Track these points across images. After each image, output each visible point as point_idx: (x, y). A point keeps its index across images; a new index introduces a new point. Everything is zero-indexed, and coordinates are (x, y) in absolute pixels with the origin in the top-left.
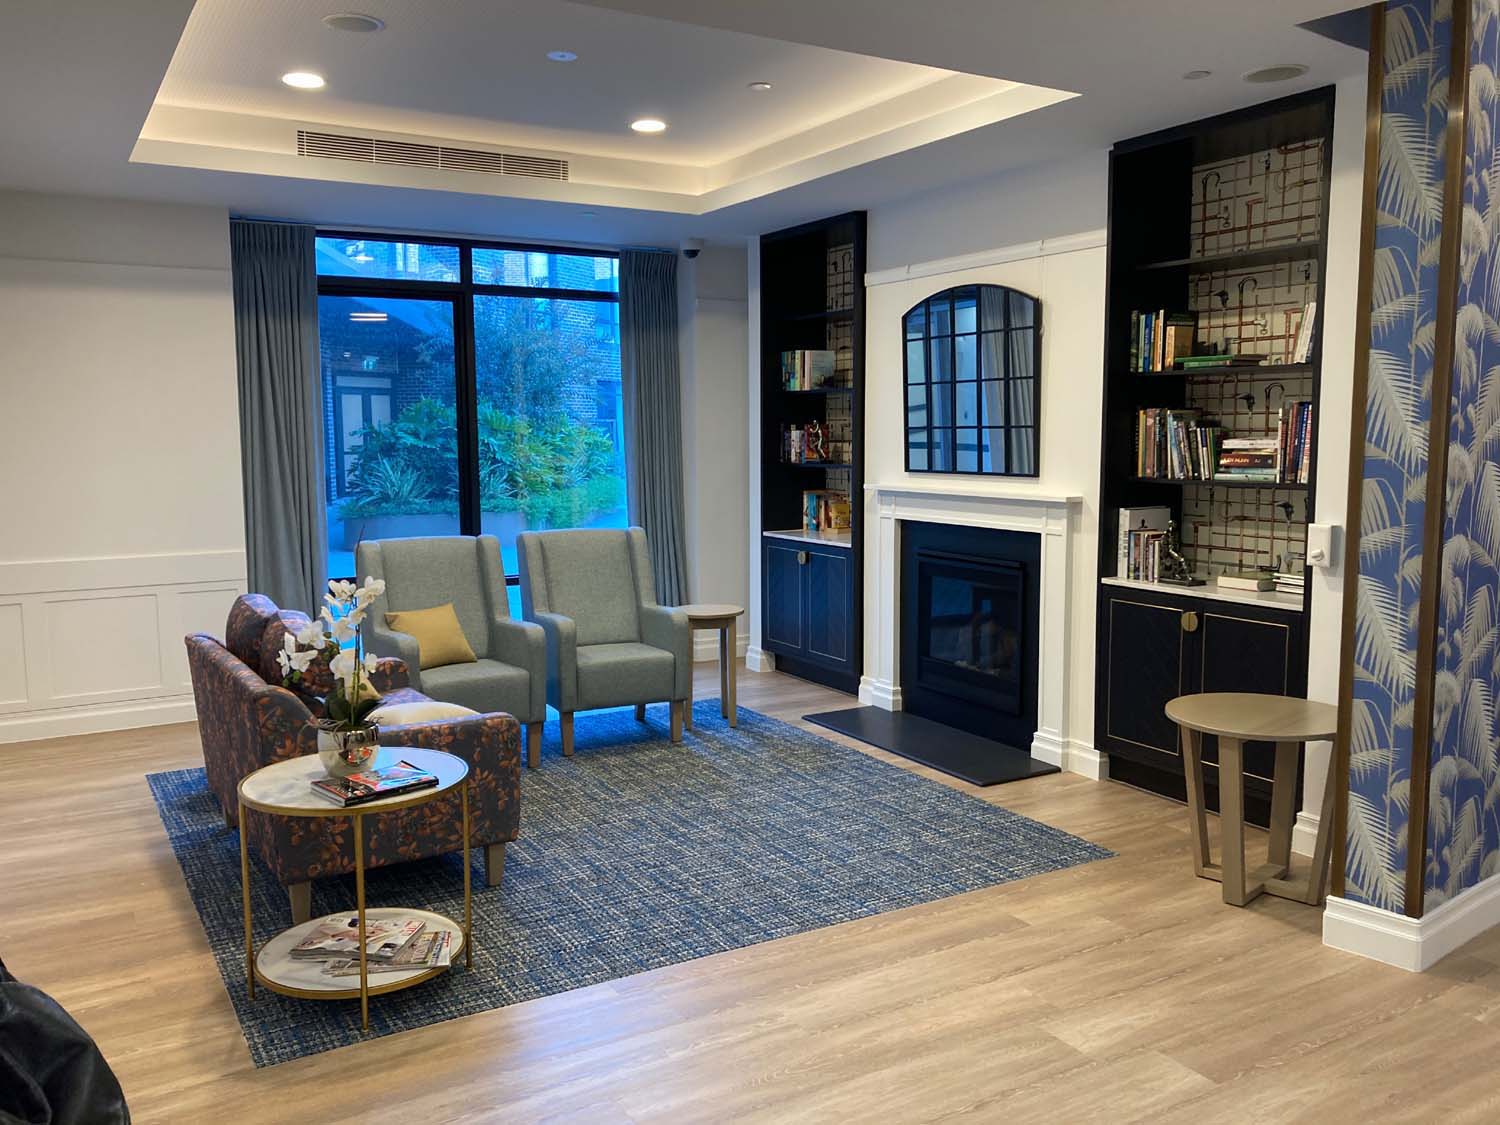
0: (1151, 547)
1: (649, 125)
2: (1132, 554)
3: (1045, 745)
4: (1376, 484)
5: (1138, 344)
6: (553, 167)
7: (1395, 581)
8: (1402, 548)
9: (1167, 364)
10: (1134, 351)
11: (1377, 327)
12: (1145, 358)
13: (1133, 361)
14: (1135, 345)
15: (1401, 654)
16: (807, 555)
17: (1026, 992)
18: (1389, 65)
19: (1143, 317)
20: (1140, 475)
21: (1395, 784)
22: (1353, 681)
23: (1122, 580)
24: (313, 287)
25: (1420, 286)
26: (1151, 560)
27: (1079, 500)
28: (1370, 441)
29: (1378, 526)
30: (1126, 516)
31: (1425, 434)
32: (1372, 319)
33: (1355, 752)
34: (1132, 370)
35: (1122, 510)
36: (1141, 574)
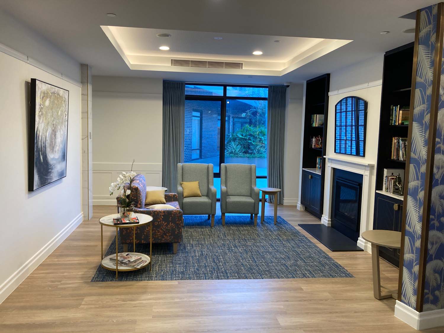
0: (391, 182)
1: (257, 53)
2: (386, 184)
3: (361, 242)
4: (413, 166)
5: (392, 116)
6: (238, 65)
7: (417, 198)
8: (419, 188)
9: (399, 123)
10: (391, 118)
11: (415, 114)
12: (394, 121)
13: (391, 121)
14: (391, 117)
15: (418, 223)
16: (311, 176)
17: (282, 307)
18: (421, 30)
19: (394, 107)
20: (392, 158)
21: (415, 267)
22: (405, 230)
23: (383, 192)
24: (184, 97)
25: (427, 102)
26: (391, 186)
27: (373, 165)
28: (412, 152)
29: (413, 180)
30: (385, 171)
31: (426, 150)
32: (414, 112)
33: (405, 254)
34: (390, 124)
35: (385, 169)
36: (388, 190)
